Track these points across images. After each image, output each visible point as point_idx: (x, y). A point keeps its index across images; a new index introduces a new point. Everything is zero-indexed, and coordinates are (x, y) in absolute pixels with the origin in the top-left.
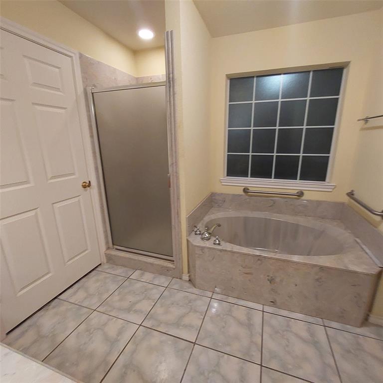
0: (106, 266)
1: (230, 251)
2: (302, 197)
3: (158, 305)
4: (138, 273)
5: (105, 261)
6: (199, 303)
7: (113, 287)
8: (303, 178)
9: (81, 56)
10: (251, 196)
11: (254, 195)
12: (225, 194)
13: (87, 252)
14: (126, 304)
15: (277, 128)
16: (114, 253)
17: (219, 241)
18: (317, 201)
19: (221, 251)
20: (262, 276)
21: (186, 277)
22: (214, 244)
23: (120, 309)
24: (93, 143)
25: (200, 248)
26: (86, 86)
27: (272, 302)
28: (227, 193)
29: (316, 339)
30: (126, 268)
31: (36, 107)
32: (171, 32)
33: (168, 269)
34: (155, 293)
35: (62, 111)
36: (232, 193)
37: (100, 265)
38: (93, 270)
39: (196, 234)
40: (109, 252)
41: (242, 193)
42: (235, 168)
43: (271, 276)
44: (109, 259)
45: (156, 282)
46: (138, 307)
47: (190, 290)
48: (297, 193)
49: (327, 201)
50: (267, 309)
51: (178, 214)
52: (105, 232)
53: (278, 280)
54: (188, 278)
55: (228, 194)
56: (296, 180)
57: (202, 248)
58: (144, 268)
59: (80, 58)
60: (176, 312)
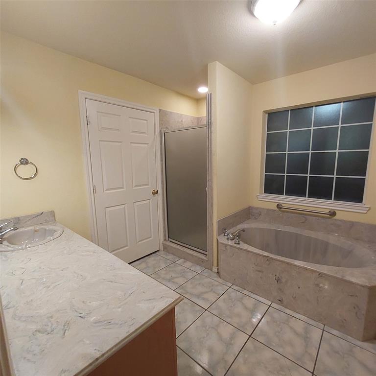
0: (163, 252)
1: (244, 250)
2: (335, 216)
3: (189, 282)
4: (182, 260)
5: (162, 249)
6: (219, 288)
7: (163, 265)
8: (337, 198)
9: (160, 110)
10: (284, 212)
11: (286, 211)
12: (261, 208)
13: (150, 239)
14: (168, 277)
15: (310, 152)
16: (168, 243)
17: (238, 241)
18: (350, 222)
19: (239, 249)
20: (270, 275)
21: (215, 269)
22: (235, 243)
23: (164, 279)
24: (162, 165)
25: (224, 245)
26: (162, 129)
27: (279, 300)
28: (262, 207)
29: (308, 335)
30: (175, 256)
31: (132, 144)
32: (211, 94)
33: (203, 261)
34: (190, 275)
35: (146, 145)
36: (268, 208)
37: (159, 251)
38: (153, 253)
39: (224, 235)
40: (165, 242)
41: (276, 208)
42: (272, 186)
43: (278, 276)
44: (165, 248)
45: (193, 269)
46: (176, 280)
47: (215, 279)
48: (329, 212)
49: (360, 223)
50: (274, 305)
51: (211, 218)
52: (164, 227)
53: (284, 280)
54: (216, 270)
55: (263, 209)
56: (331, 200)
57: (226, 245)
58: (186, 258)
59: (159, 112)
60: (200, 289)
